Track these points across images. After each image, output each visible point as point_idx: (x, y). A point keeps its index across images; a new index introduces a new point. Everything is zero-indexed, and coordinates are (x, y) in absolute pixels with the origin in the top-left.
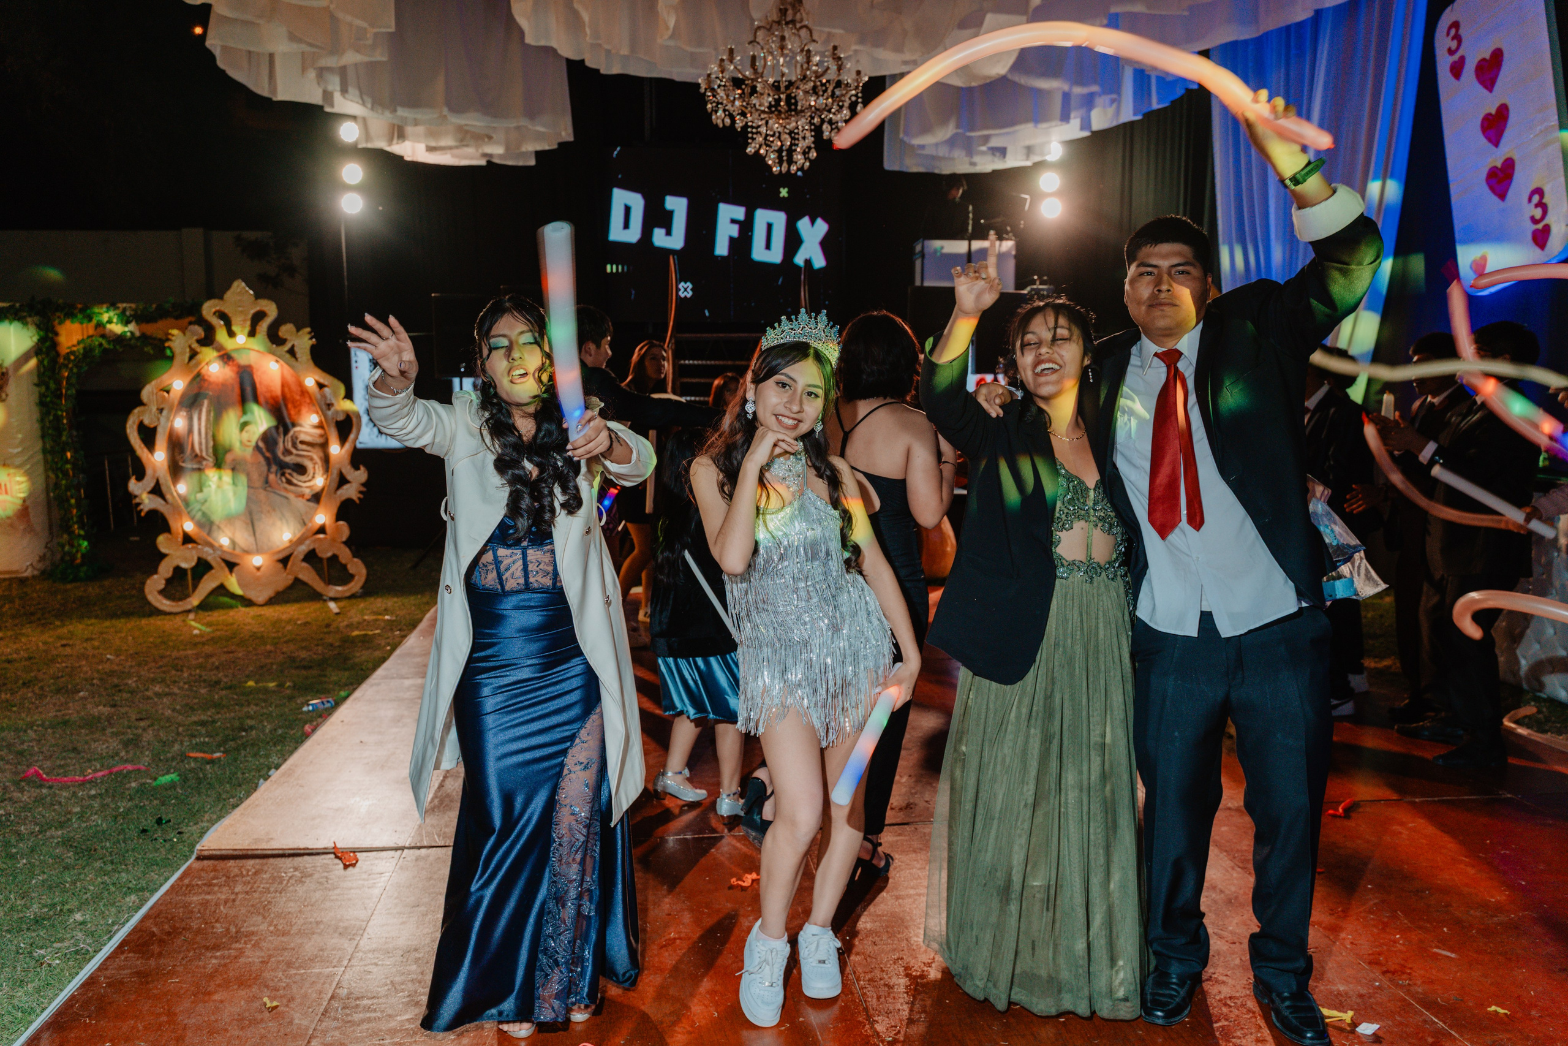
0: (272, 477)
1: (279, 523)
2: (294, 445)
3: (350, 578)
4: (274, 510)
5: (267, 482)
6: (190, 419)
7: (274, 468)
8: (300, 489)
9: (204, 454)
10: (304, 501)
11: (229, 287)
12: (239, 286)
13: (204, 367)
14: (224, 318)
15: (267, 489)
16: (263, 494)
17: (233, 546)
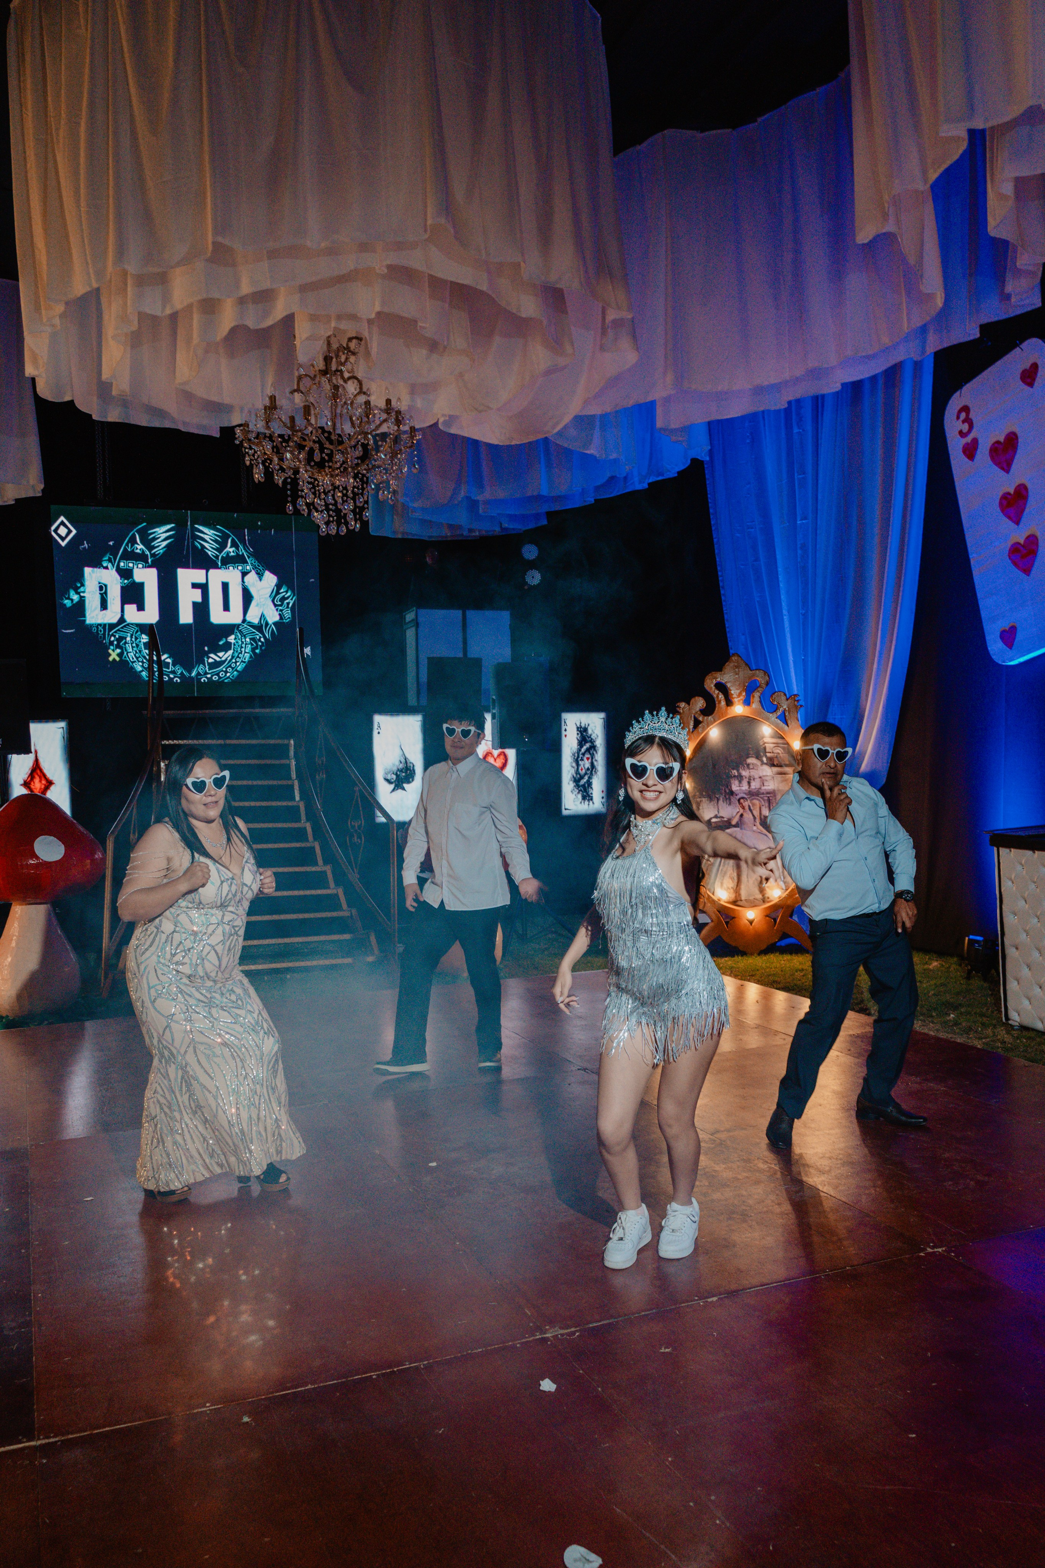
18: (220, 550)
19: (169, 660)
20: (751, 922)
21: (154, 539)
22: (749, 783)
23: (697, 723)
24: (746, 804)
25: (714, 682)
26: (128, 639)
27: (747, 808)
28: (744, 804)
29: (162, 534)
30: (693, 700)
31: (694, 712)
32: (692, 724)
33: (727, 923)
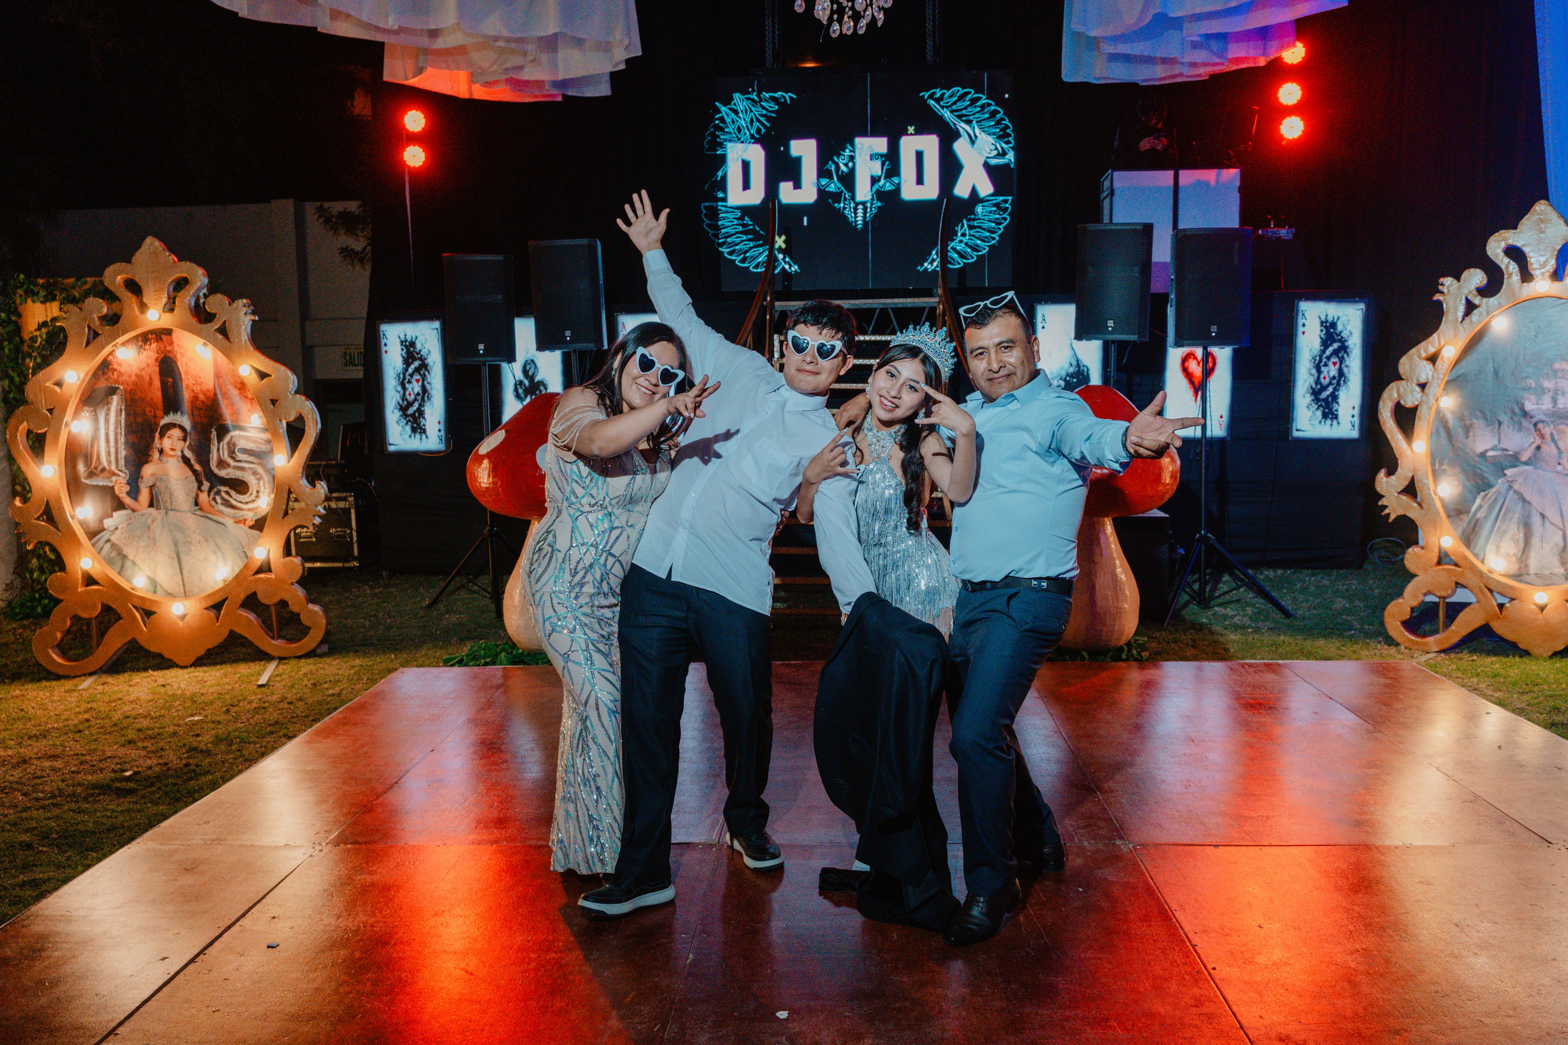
0: (204, 497)
1: (213, 558)
2: (232, 454)
3: (305, 631)
4: (207, 540)
5: (196, 504)
6: (96, 420)
7: (206, 485)
8: (240, 513)
9: (113, 467)
10: (246, 528)
11: (138, 246)
12: (152, 245)
13: (111, 353)
14: (134, 287)
15: (198, 512)
16: (191, 520)
17: (151, 588)
20: (1542, 608)
22: (1554, 401)
23: (1470, 307)
24: (1547, 430)
25: (1503, 245)
27: (1548, 436)
28: (1543, 431)
30: (1465, 274)
31: (1466, 291)
32: (1461, 309)
33: (1501, 606)
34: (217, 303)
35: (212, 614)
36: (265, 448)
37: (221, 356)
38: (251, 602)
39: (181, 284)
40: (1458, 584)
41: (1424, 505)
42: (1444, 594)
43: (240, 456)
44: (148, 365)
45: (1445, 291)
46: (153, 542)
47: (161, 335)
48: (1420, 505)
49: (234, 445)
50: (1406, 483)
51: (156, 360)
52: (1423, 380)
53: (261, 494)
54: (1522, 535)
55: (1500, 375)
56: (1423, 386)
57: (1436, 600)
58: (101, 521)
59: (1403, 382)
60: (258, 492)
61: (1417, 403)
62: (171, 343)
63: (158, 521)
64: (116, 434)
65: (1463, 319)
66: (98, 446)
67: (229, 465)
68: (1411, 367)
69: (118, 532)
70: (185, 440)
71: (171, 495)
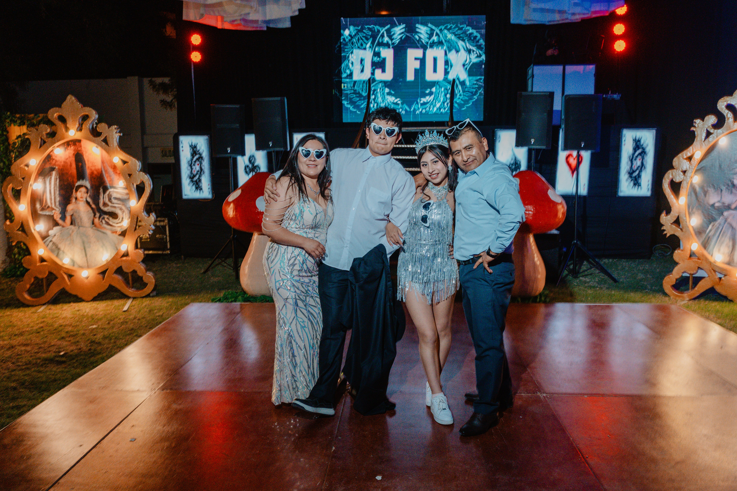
0: (96, 220)
1: (101, 249)
2: (110, 200)
3: (145, 285)
4: (98, 241)
5: (93, 223)
6: (45, 183)
7: (98, 215)
8: (114, 228)
9: (53, 206)
10: (117, 235)
11: (65, 99)
12: (71, 99)
13: (52, 151)
14: (63, 119)
15: (94, 228)
16: (91, 231)
17: (72, 264)
18: (429, 38)
19: (399, 102)
21: (394, 34)
23: (708, 134)
25: (725, 104)
26: (379, 90)
29: (398, 31)
30: (706, 118)
31: (706, 126)
32: (704, 135)
33: (720, 278)
34: (102, 127)
35: (101, 276)
36: (126, 197)
37: (104, 153)
38: (119, 271)
39: (85, 118)
40: (699, 268)
41: (684, 230)
42: (692, 273)
43: (114, 201)
44: (69, 157)
45: (697, 126)
46: (72, 242)
47: (76, 142)
48: (681, 229)
49: (111, 196)
50: (675, 219)
51: (74, 154)
52: (684, 169)
53: (124, 219)
54: (731, 244)
55: (722, 167)
56: (684, 172)
57: (688, 275)
58: (48, 231)
59: (675, 170)
60: (123, 218)
61: (681, 180)
62: (81, 146)
63: (75, 232)
64: (55, 190)
65: (705, 140)
66: (46, 196)
67: (108, 205)
68: (679, 163)
69: (56, 237)
70: (87, 193)
71: (81, 219)
